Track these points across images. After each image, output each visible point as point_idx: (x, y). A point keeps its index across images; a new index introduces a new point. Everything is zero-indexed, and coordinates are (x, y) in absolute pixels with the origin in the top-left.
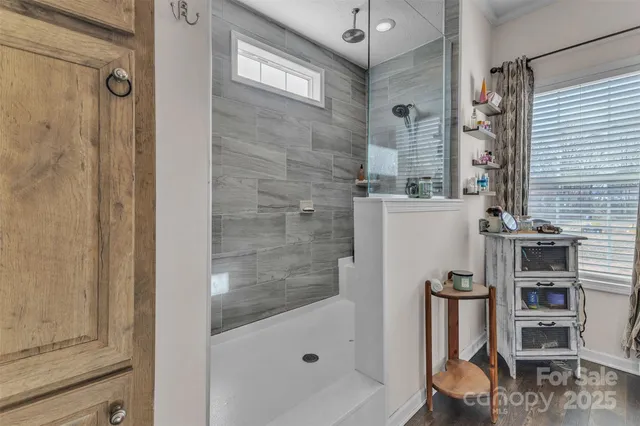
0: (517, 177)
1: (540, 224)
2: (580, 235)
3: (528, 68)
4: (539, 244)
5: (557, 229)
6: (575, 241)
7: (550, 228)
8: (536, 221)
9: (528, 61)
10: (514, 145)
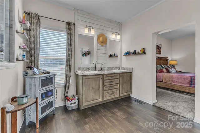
0: (36, 55)
1: (44, 71)
2: (55, 73)
3: (39, 19)
4: (46, 78)
5: (49, 72)
6: (54, 75)
7: (47, 72)
8: (43, 70)
9: (39, 16)
10: (34, 44)
